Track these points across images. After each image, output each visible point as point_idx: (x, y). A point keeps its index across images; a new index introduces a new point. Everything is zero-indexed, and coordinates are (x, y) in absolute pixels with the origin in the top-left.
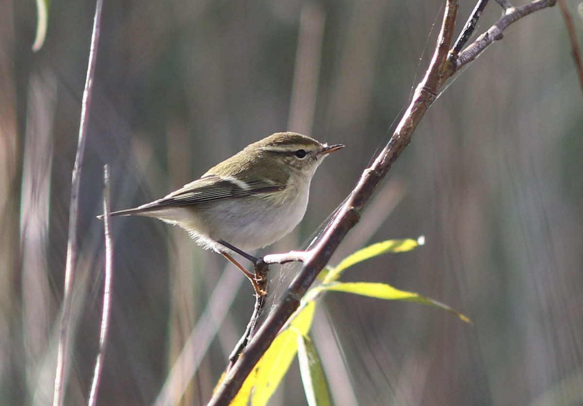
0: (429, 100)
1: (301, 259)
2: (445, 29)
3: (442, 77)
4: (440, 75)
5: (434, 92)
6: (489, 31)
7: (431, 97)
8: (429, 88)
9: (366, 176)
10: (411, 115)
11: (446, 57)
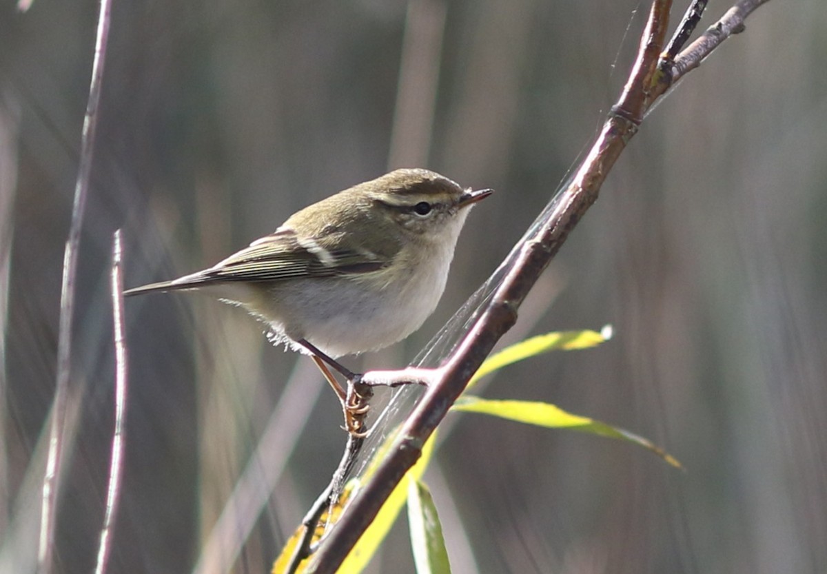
0: (628, 132)
1: (424, 381)
2: (654, 19)
3: (649, 95)
4: (646, 93)
5: (635, 119)
6: (723, 20)
7: (631, 127)
8: (628, 113)
9: (527, 252)
10: (599, 155)
11: (656, 64)
